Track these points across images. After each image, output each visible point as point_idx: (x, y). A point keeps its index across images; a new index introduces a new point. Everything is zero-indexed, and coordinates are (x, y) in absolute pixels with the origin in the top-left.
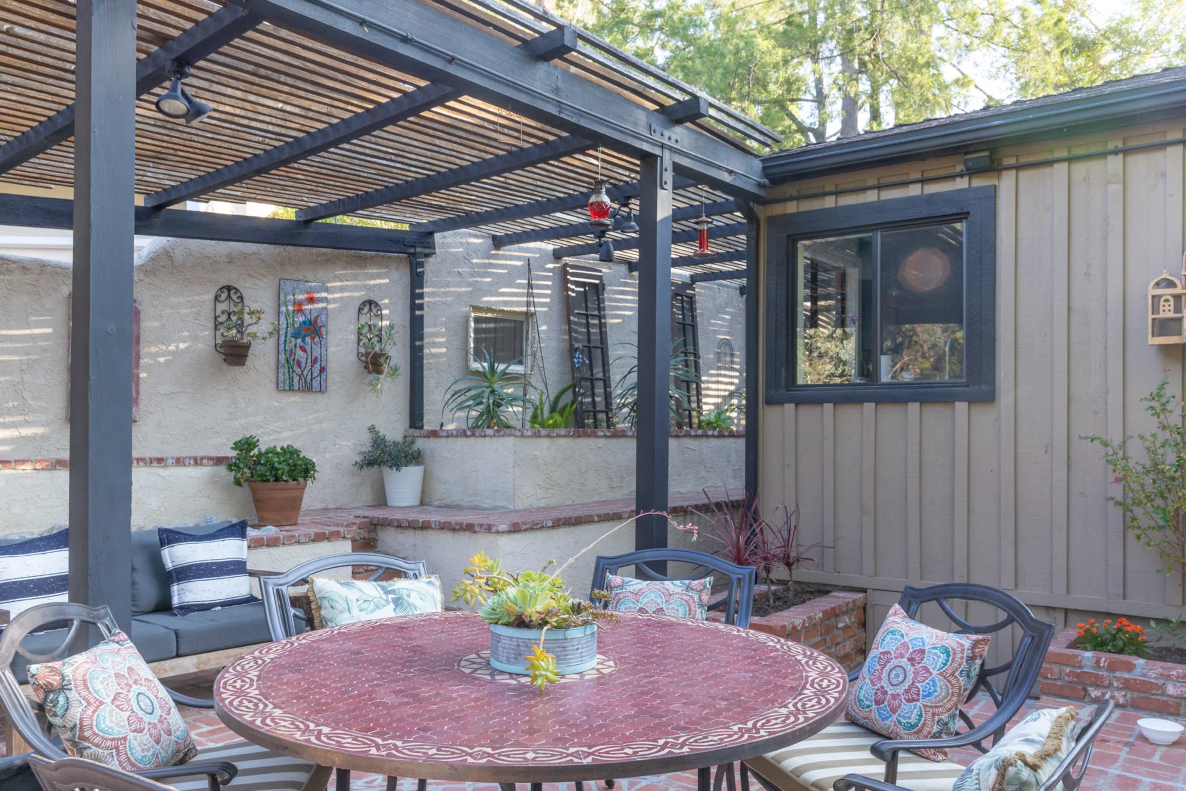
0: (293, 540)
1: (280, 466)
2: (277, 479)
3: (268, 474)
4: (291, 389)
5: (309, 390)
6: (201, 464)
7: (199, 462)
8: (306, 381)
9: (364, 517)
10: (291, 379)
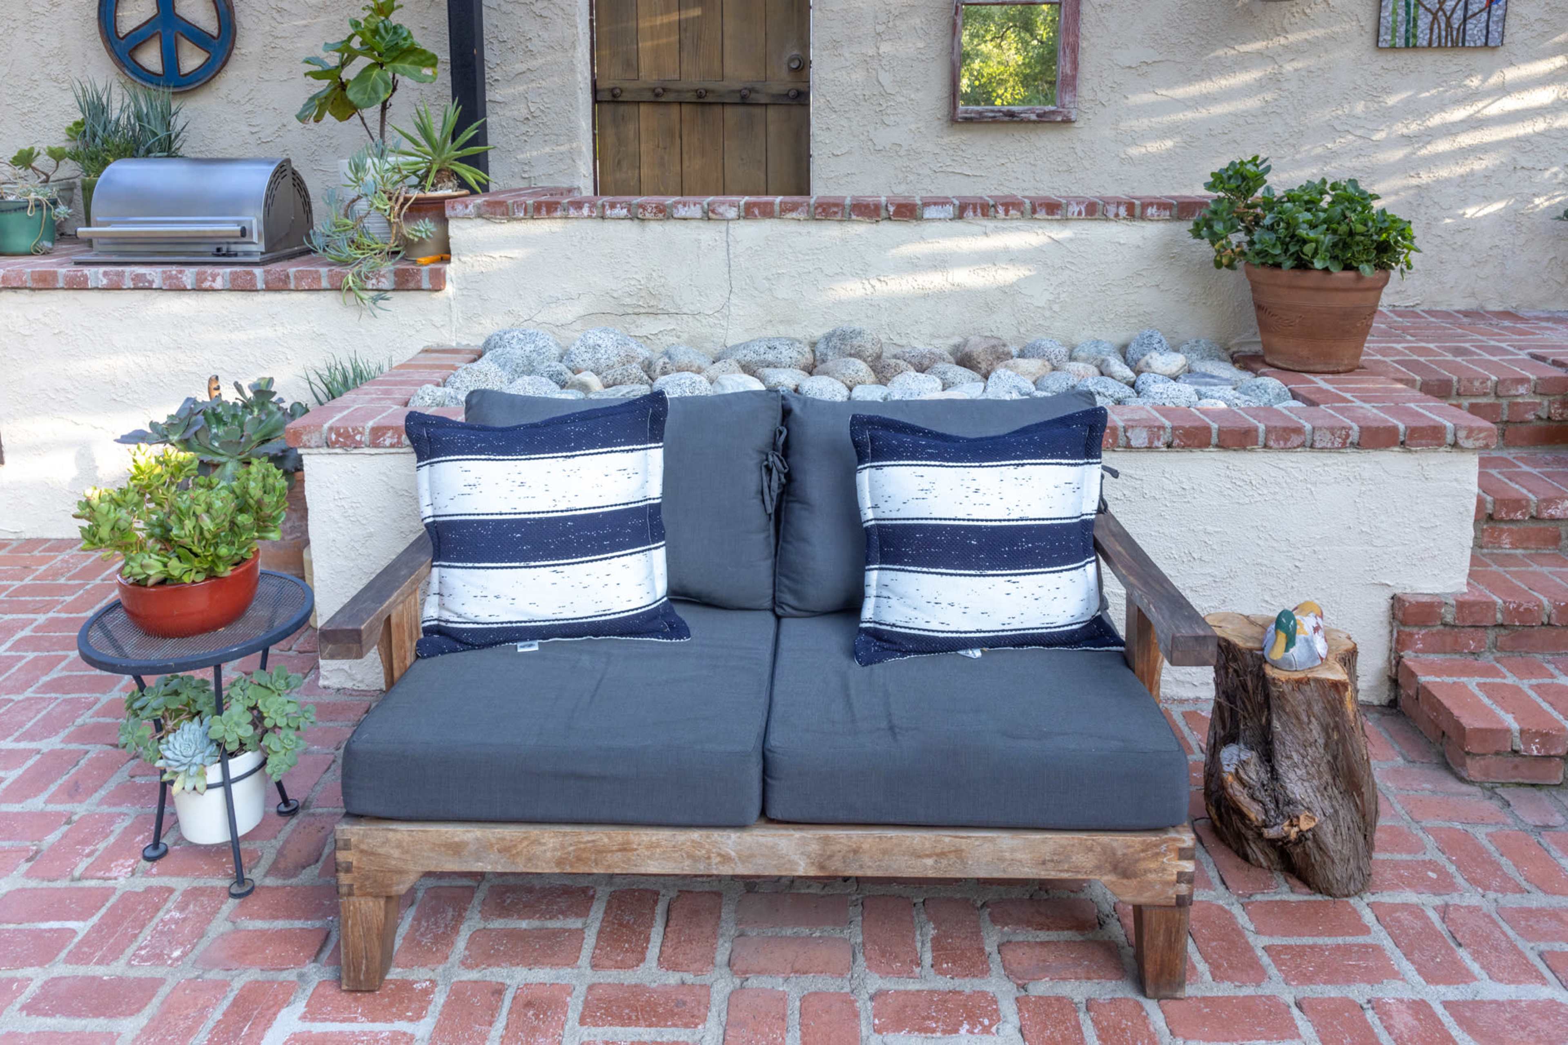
0: (1296, 440)
1: (1312, 235)
2: (1302, 265)
3: (1277, 251)
4: (1410, 44)
5: (1455, 45)
6: (1143, 217)
7: (1138, 211)
8: (1449, 24)
9: (1555, 363)
10: (1412, 22)
